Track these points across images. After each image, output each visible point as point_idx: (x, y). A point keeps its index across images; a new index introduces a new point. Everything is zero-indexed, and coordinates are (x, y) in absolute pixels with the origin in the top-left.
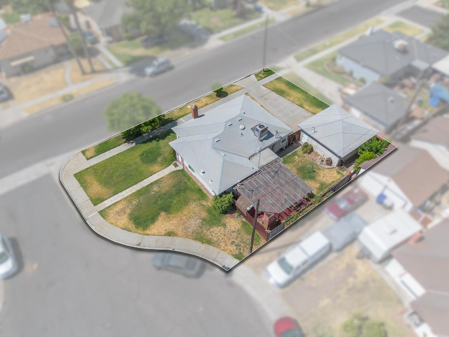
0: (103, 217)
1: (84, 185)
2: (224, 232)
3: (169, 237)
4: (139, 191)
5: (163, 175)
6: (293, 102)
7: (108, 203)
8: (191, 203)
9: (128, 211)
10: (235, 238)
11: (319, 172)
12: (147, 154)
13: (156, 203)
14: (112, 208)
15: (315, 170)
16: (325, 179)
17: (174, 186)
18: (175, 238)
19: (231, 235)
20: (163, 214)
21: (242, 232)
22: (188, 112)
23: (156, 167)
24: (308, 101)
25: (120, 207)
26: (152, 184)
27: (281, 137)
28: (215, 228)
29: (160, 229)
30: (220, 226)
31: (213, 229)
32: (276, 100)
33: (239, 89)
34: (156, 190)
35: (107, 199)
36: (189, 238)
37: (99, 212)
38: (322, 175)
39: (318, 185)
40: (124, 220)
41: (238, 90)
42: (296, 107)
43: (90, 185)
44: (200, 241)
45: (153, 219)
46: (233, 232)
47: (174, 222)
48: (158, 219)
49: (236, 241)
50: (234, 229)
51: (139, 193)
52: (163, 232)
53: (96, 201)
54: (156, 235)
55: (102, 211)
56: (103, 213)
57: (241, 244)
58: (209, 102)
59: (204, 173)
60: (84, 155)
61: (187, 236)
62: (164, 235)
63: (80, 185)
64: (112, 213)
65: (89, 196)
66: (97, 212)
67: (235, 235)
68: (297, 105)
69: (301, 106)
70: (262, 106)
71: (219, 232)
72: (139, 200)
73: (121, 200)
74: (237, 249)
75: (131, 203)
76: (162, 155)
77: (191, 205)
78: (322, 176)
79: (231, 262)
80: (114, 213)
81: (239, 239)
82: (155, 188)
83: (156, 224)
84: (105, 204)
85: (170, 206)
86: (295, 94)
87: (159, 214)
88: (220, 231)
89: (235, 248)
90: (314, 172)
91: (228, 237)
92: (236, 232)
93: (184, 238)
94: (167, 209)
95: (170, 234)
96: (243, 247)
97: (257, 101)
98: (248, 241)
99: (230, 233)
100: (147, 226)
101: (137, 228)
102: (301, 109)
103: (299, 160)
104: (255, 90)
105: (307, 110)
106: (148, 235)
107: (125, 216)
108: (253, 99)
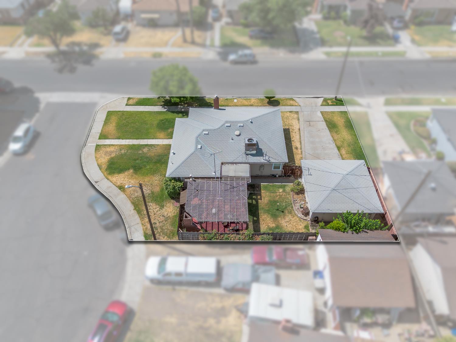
0: (96, 150)
1: (107, 121)
2: (157, 212)
3: (118, 190)
4: (134, 145)
5: (161, 143)
6: (335, 140)
7: (108, 142)
8: (157, 175)
9: (113, 155)
10: (160, 221)
11: (288, 215)
12: (165, 122)
13: (135, 160)
14: (106, 146)
15: (286, 211)
16: (285, 225)
17: (159, 156)
18: (122, 193)
19: (159, 217)
20: (131, 171)
21: (169, 221)
22: (230, 105)
23: (162, 135)
24: (351, 146)
25: (112, 149)
26: (146, 145)
27: (270, 161)
28: (154, 204)
29: (118, 180)
30: (159, 205)
31: (151, 204)
32: (320, 130)
33: (294, 105)
34: (144, 151)
35: (110, 139)
36: (130, 200)
37: (97, 145)
38: (287, 219)
39: (274, 225)
40: (104, 160)
41: (292, 106)
42: (333, 146)
43: (109, 124)
44: (134, 207)
45: (121, 170)
46: (163, 216)
47: (132, 181)
48: (124, 173)
50: (166, 214)
51: (132, 147)
52: (119, 184)
53: (103, 136)
54: (112, 183)
55: (99, 145)
56: (98, 147)
57: (159, 229)
58: (256, 104)
59: (174, 154)
60: (127, 101)
61: (129, 197)
62: (116, 186)
63: (104, 120)
64: (102, 151)
65: (102, 130)
67: (162, 218)
68: (336, 144)
69: (339, 148)
70: (299, 129)
71: (153, 209)
72: (127, 152)
73: (116, 145)
75: (121, 150)
77: (155, 176)
78: (286, 221)
79: (139, 236)
80: (104, 151)
81: (161, 224)
82: (145, 150)
83: (120, 175)
84: (105, 142)
85: (140, 168)
86: (345, 134)
87: (129, 169)
88: (155, 209)
90: (283, 212)
91: (156, 217)
92: (165, 218)
93: (126, 197)
94: (137, 169)
95: (121, 188)
96: (158, 231)
98: (166, 231)
99: (160, 215)
100: (114, 173)
101: (106, 170)
102: (336, 151)
103: (281, 194)
104: (309, 112)
105: (340, 154)
106: (108, 179)
107: (108, 157)
108: (299, 120)
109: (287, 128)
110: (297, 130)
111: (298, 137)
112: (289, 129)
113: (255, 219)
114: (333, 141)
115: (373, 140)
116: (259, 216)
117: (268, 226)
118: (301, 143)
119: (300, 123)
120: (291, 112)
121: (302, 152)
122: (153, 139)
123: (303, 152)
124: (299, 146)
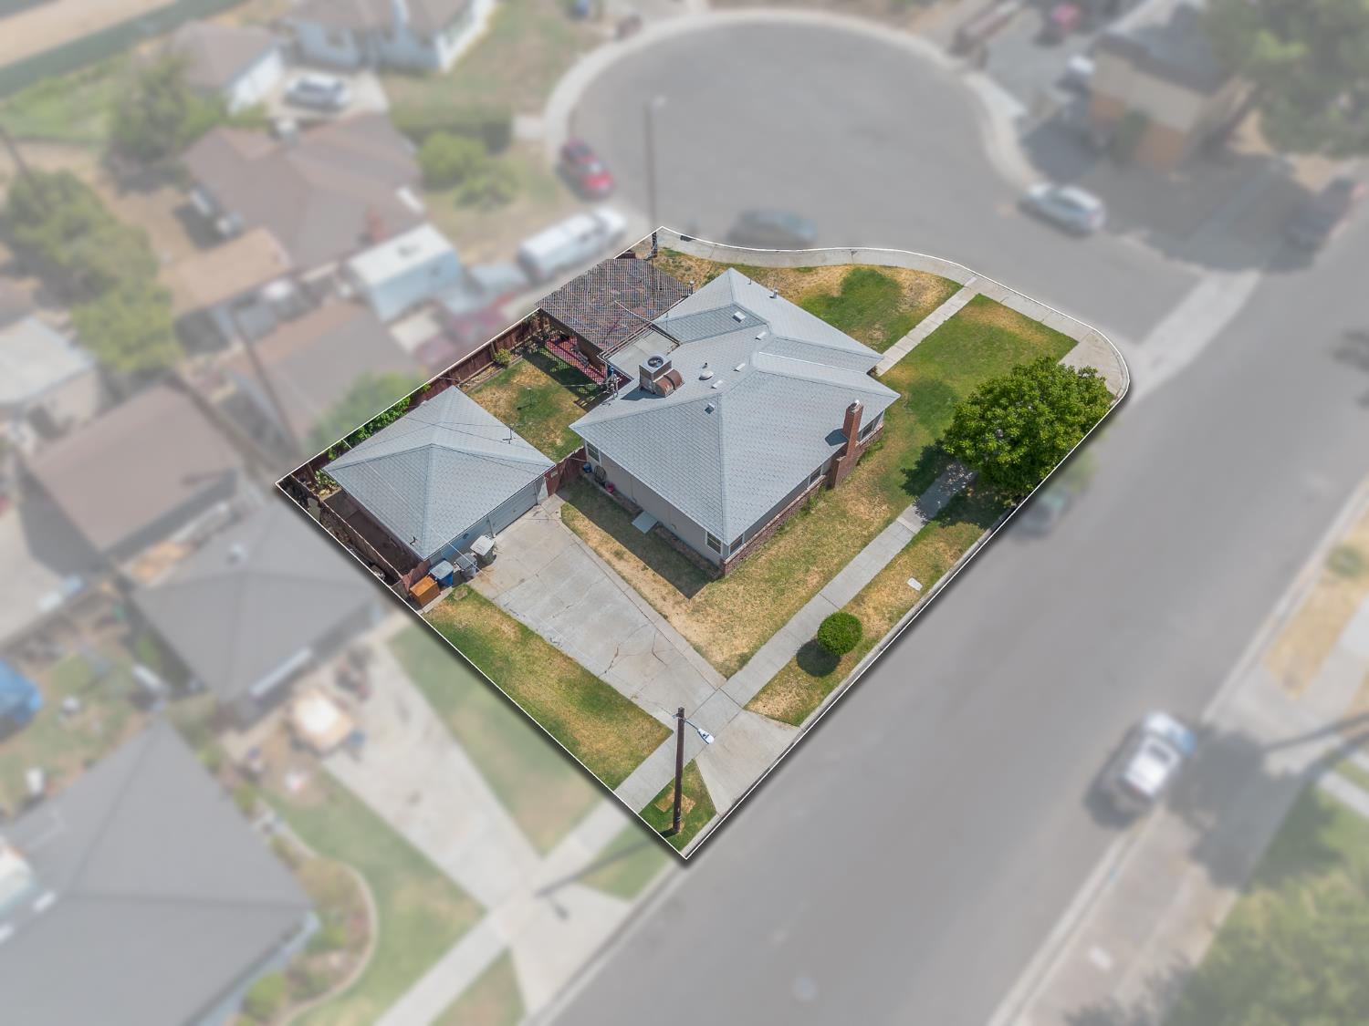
0: (948, 280)
3: (807, 266)
4: (910, 328)
9: (906, 292)
11: (507, 411)
14: (944, 294)
15: (514, 413)
18: (795, 266)
20: (836, 294)
22: (906, 558)
23: (903, 376)
24: (499, 664)
25: (929, 298)
26: (891, 342)
29: (829, 273)
32: (616, 655)
33: (764, 696)
34: (874, 331)
36: (769, 268)
37: (963, 286)
38: (502, 403)
39: (515, 381)
40: (904, 278)
41: (764, 690)
43: (1023, 326)
45: (850, 284)
47: (807, 285)
48: (841, 285)
49: (683, 272)
51: (907, 325)
52: (820, 270)
53: (983, 302)
54: (831, 266)
55: (959, 288)
56: (954, 286)
61: (774, 269)
62: (817, 267)
63: (1044, 323)
64: (936, 285)
65: (1005, 307)
66: (966, 285)
68: (541, 638)
69: (526, 633)
70: (666, 617)
72: (897, 311)
74: (680, 263)
75: (911, 306)
76: (906, 407)
80: (933, 287)
81: (678, 274)
82: (877, 335)
84: (961, 298)
85: (829, 306)
86: (543, 692)
87: (843, 293)
89: (683, 264)
90: (519, 409)
93: (779, 267)
94: (832, 302)
95: (808, 270)
97: (685, 637)
100: (854, 274)
101: (872, 270)
102: (527, 620)
103: (553, 436)
104: (698, 702)
105: (509, 617)
106: (846, 265)
107: (907, 284)
108: (697, 649)
109: (696, 598)
110: (667, 610)
111: (646, 590)
112: (689, 596)
113: (554, 370)
114: (555, 645)
115: (457, 736)
116: (552, 377)
117: (523, 374)
118: (623, 578)
119: (685, 641)
120: (744, 660)
121: (600, 555)
122: (903, 359)
123: (595, 556)
124: (620, 565)
